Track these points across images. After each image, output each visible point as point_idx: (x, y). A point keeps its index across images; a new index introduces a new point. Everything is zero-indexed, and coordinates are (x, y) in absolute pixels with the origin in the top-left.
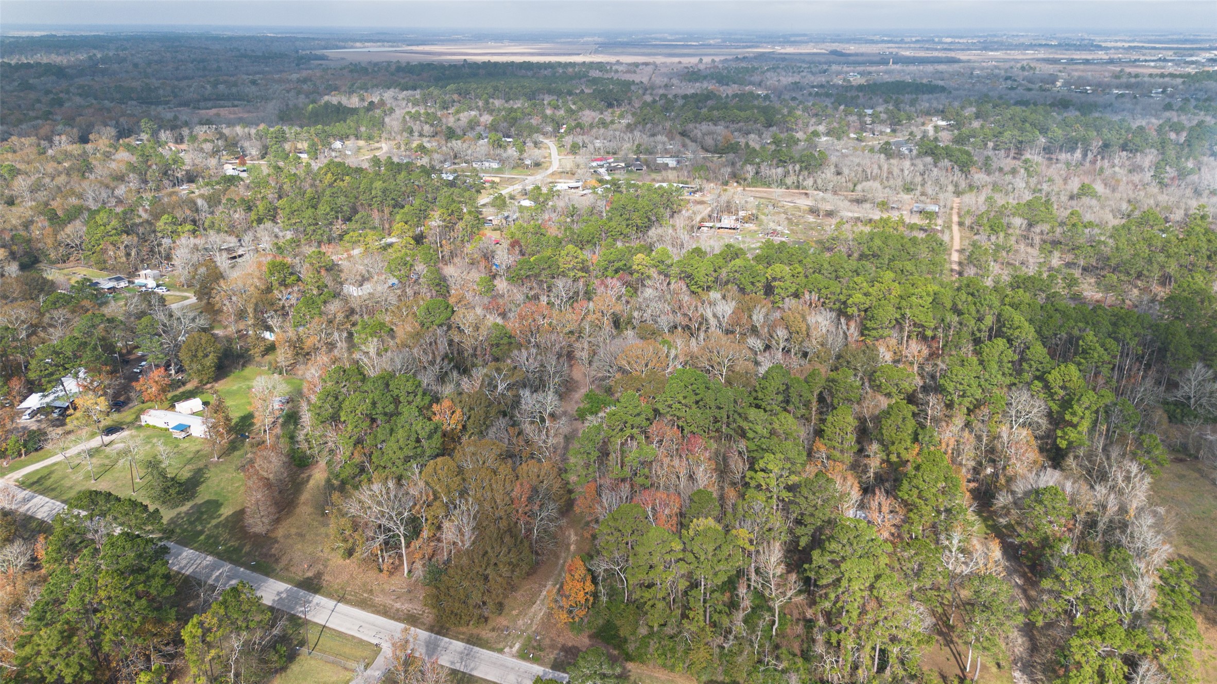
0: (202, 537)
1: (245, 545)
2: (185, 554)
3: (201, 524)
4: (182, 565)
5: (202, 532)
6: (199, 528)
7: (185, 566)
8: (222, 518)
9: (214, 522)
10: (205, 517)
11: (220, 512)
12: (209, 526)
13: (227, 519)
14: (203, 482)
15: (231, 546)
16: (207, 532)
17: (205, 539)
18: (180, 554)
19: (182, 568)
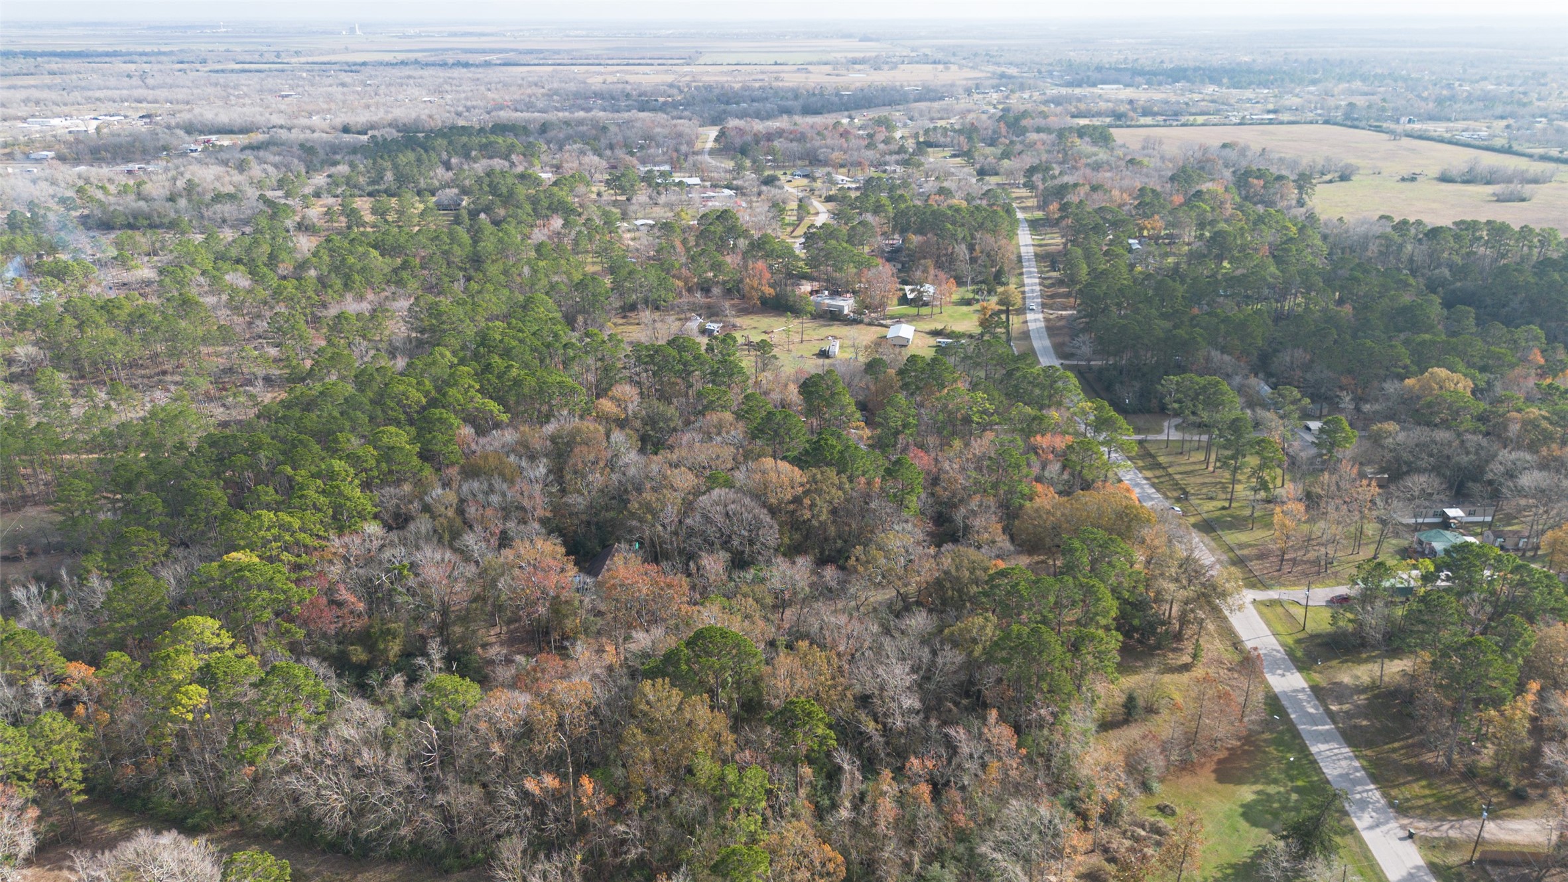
0: (1300, 783)
1: (1265, 741)
2: (1336, 772)
3: (1288, 800)
4: (1348, 762)
5: (1297, 790)
6: (1294, 796)
7: (1345, 758)
8: (1259, 787)
9: (1272, 789)
10: (1276, 805)
11: (1254, 797)
12: (1282, 789)
13: (1255, 783)
14: (1232, 866)
15: (1279, 751)
16: (1290, 784)
17: (1297, 779)
18: (1341, 776)
19: (1350, 758)
